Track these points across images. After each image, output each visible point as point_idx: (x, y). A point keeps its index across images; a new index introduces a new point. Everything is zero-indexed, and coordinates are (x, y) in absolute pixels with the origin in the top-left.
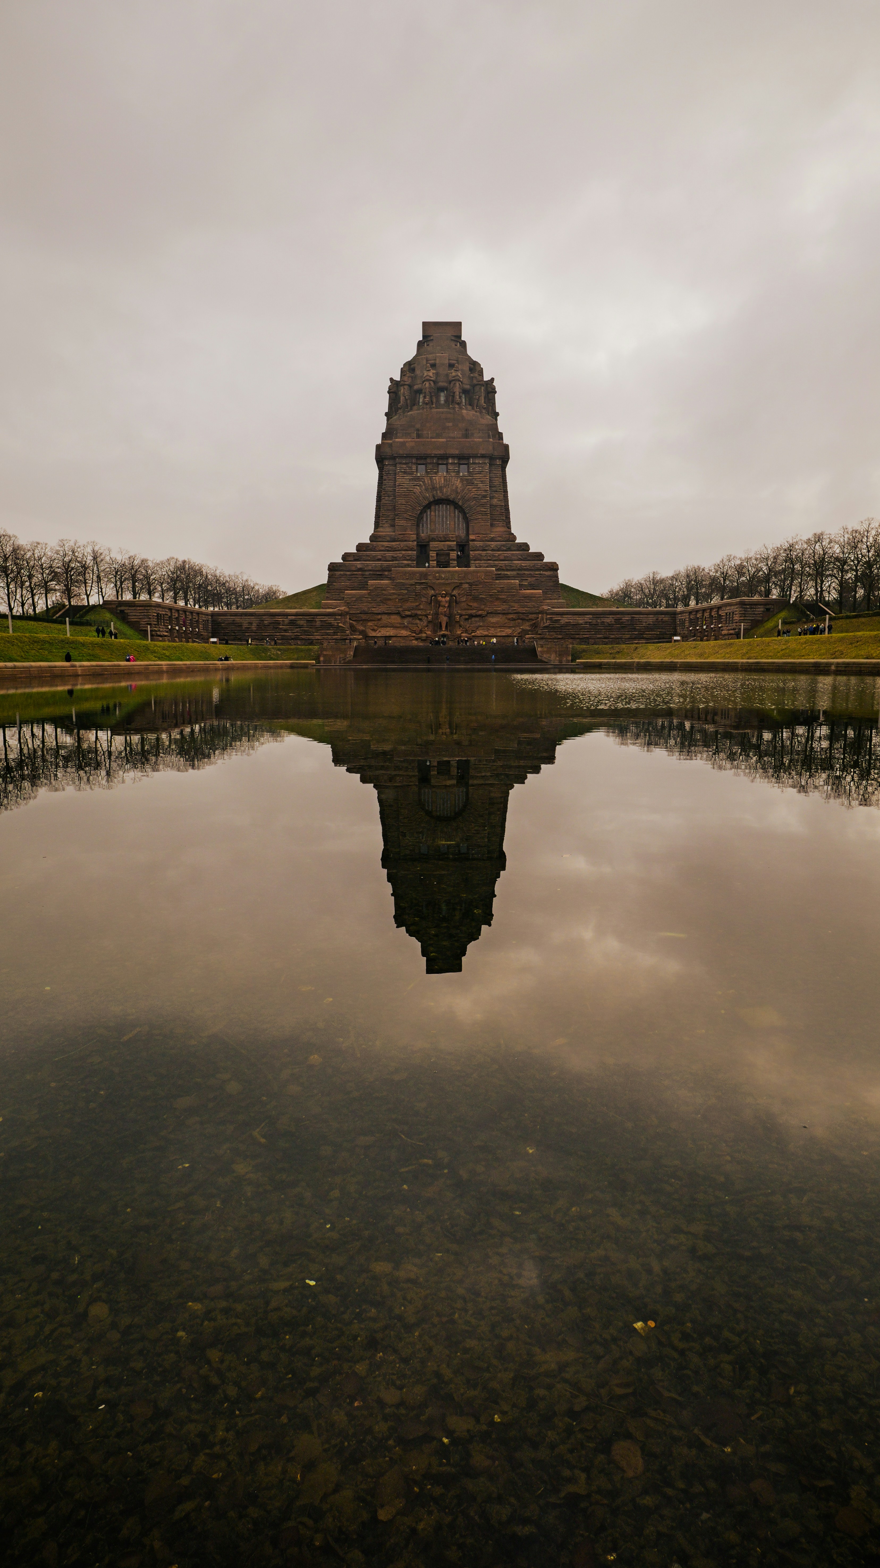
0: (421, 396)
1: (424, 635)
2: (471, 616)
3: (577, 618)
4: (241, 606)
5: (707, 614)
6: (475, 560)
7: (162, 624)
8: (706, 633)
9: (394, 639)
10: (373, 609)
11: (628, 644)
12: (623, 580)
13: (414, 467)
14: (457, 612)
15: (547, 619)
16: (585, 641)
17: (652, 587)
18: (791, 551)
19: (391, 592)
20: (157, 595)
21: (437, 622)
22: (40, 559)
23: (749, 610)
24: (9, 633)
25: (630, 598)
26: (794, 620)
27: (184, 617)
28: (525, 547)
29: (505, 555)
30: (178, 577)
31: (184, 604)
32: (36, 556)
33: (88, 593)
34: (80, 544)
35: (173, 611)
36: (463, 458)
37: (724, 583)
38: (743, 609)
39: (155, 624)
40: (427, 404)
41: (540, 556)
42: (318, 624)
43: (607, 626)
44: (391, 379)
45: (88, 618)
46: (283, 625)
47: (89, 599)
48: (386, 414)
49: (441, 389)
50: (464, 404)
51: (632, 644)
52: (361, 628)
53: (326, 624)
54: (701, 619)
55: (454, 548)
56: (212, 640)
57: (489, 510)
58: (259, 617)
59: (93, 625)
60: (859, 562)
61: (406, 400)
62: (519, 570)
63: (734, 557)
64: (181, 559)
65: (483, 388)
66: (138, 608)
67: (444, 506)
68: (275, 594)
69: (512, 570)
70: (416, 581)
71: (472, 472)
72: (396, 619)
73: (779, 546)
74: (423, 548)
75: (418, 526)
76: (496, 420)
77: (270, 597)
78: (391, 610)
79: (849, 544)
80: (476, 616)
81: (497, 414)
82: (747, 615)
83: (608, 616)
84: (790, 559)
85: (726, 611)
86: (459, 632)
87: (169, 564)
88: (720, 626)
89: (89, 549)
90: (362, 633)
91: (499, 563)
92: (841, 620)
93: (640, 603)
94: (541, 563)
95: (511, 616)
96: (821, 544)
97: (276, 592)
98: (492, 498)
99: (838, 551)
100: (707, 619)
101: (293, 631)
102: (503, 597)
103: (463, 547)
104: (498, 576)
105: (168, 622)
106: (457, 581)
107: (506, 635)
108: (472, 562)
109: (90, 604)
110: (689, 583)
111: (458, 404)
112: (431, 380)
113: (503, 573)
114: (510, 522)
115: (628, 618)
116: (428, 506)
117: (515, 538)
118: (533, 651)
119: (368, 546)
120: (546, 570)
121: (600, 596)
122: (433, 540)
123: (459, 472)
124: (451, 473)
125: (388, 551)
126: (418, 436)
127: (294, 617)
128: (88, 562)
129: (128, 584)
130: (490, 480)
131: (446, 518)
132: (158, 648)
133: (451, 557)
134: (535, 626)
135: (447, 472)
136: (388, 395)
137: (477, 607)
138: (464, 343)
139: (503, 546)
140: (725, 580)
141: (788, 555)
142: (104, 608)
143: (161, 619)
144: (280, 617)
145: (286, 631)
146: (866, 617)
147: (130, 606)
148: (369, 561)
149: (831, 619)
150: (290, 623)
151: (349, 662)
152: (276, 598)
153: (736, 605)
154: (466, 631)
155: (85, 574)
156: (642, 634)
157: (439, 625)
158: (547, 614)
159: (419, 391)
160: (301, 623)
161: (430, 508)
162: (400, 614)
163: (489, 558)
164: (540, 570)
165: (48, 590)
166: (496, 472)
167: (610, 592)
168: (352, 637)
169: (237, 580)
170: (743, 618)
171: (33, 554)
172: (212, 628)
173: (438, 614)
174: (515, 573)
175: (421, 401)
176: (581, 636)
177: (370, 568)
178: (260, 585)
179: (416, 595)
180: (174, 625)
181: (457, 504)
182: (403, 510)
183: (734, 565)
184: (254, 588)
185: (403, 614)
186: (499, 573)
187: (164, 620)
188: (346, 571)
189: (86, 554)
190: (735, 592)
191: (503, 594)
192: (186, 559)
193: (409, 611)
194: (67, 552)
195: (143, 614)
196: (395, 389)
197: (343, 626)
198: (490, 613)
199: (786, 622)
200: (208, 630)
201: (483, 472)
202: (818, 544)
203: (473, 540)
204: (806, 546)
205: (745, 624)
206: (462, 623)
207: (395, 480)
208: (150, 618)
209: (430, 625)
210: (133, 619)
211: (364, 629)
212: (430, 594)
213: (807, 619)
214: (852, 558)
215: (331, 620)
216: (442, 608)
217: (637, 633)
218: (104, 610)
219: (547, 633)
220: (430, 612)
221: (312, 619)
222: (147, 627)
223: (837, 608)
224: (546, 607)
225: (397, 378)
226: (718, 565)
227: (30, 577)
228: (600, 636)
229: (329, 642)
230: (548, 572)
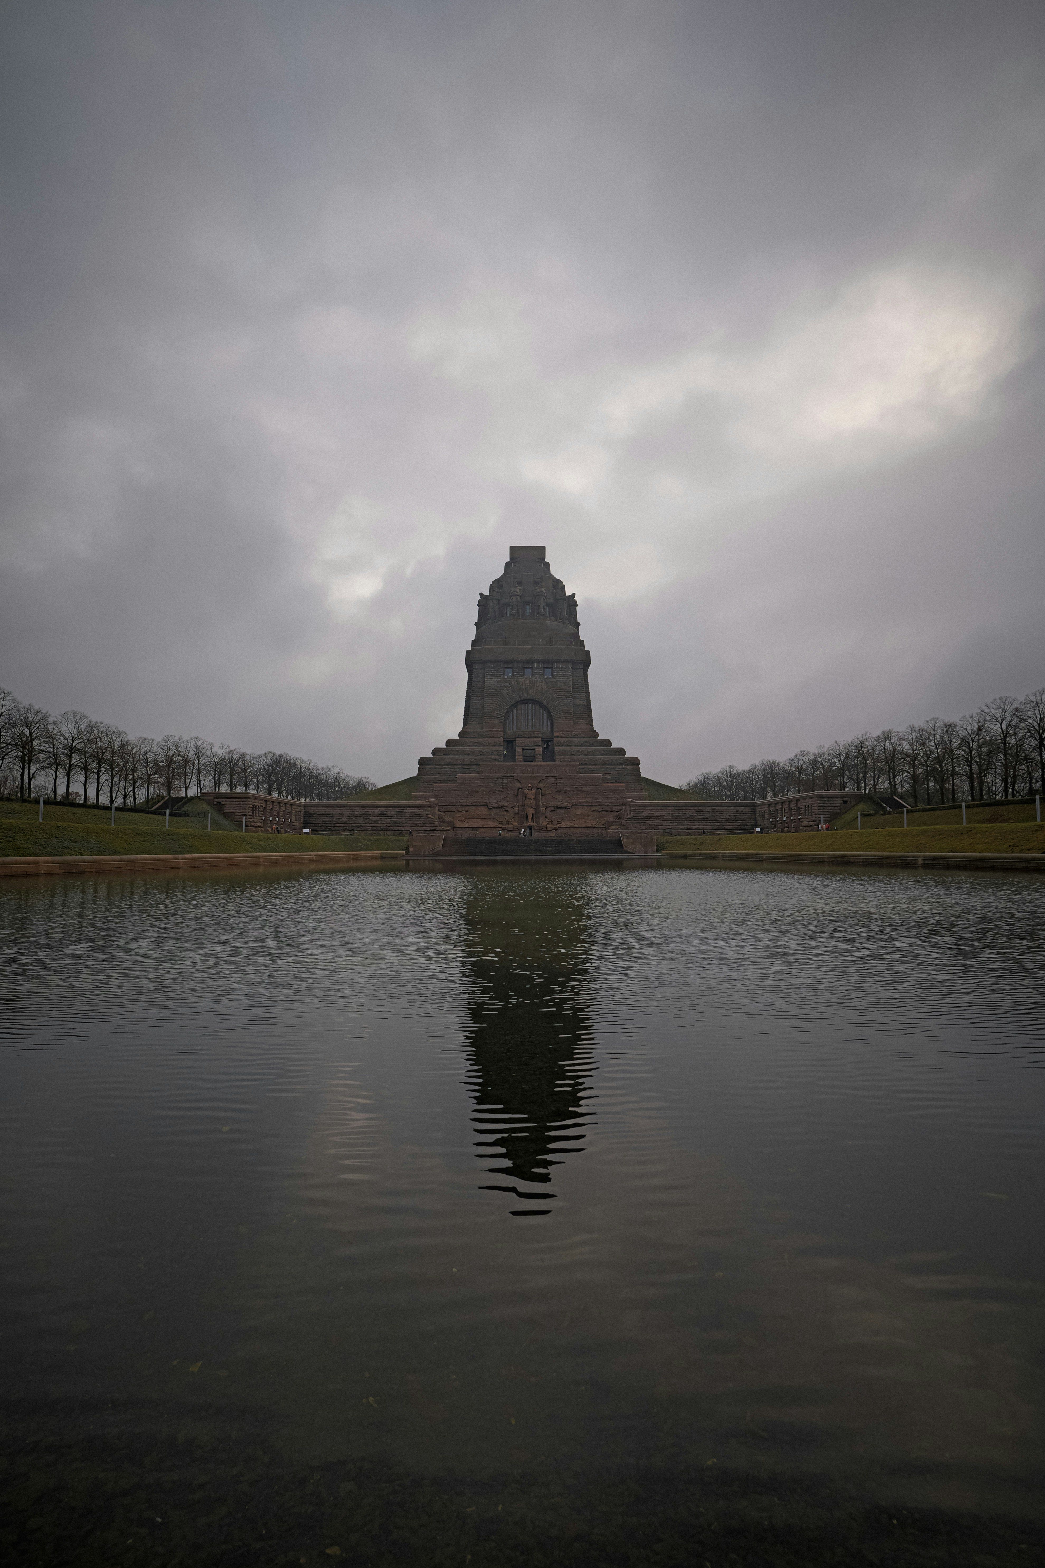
0: (508, 609)
1: (510, 826)
2: (557, 808)
3: (660, 810)
4: (331, 797)
5: (786, 807)
6: (559, 755)
7: (257, 815)
8: (786, 825)
9: (482, 829)
10: (461, 801)
11: (710, 835)
12: (701, 773)
13: (501, 671)
14: (543, 804)
15: (630, 811)
16: (668, 832)
17: (729, 779)
18: (862, 747)
19: (479, 784)
20: (252, 786)
21: (523, 813)
22: (146, 753)
23: (827, 802)
24: (110, 825)
25: (708, 790)
26: (871, 812)
27: (278, 808)
28: (608, 743)
29: (589, 750)
30: (274, 770)
31: (277, 795)
32: (142, 751)
33: (187, 785)
34: (183, 739)
35: (268, 803)
36: (547, 663)
37: (800, 777)
38: (821, 802)
39: (250, 815)
40: (514, 615)
41: (621, 751)
42: (407, 815)
43: (688, 818)
44: (481, 594)
45: (185, 809)
46: (373, 816)
47: (188, 791)
48: (476, 624)
49: (528, 603)
50: (548, 615)
51: (714, 835)
52: (449, 819)
53: (416, 816)
54: (780, 810)
55: (539, 744)
56: (305, 830)
57: (572, 709)
58: (351, 808)
59: (190, 816)
60: (928, 758)
61: (495, 612)
62: (602, 764)
63: (807, 753)
64: (278, 753)
65: (565, 602)
66: (235, 800)
67: (530, 705)
68: (364, 785)
69: (596, 764)
70: (503, 775)
71: (556, 675)
72: (483, 811)
73: (850, 742)
74: (510, 743)
75: (505, 724)
76: (578, 629)
77: (360, 788)
78: (479, 802)
79: (917, 741)
80: (561, 808)
81: (579, 624)
82: (824, 808)
83: (690, 808)
84: (862, 754)
85: (806, 804)
86: (544, 824)
87: (266, 758)
88: (799, 817)
89: (192, 744)
90: (450, 824)
91: (583, 758)
92: (918, 813)
93: (718, 795)
94: (623, 758)
95: (595, 808)
96: (890, 741)
97: (365, 783)
98: (574, 698)
99: (907, 747)
100: (786, 811)
101: (383, 822)
102: (587, 789)
103: (548, 743)
104: (581, 770)
105: (262, 813)
106: (542, 775)
107: (591, 826)
108: (556, 757)
109: (189, 796)
110: (765, 777)
111: (543, 615)
112: (518, 595)
113: (587, 767)
114: (592, 720)
115: (709, 810)
116: (515, 705)
117: (597, 735)
118: (618, 843)
119: (457, 742)
120: (628, 765)
121: (679, 788)
122: (519, 736)
123: (543, 675)
124: (536, 676)
125: (476, 746)
126: (506, 644)
127: (384, 809)
128: (190, 756)
129: (225, 777)
130: (573, 682)
131: (532, 716)
132: (254, 839)
133: (537, 752)
134: (619, 817)
135: (533, 675)
136: (478, 607)
137: (563, 800)
138: (548, 564)
139: (587, 742)
140: (800, 774)
141: (859, 751)
142: (202, 800)
143: (256, 810)
144: (371, 808)
145: (375, 821)
146: (942, 810)
147: (227, 798)
148: (458, 755)
149: (908, 811)
150: (381, 814)
151: (438, 852)
152: (365, 789)
153: (814, 798)
154: (552, 822)
155: (185, 767)
156: (723, 825)
157: (525, 816)
158: (631, 806)
159: (507, 605)
160: (393, 814)
161: (516, 707)
162: (487, 805)
163: (573, 753)
164: (622, 764)
165: (149, 782)
166: (579, 675)
167: (688, 784)
168: (440, 827)
169: (329, 773)
170: (821, 810)
171: (140, 749)
172: (304, 819)
173: (524, 806)
174: (597, 767)
175: (508, 612)
176: (664, 828)
177: (459, 762)
178: (351, 777)
179: (503, 788)
180: (268, 816)
181: (542, 703)
182: (492, 709)
183: (809, 760)
184: (345, 780)
185: (491, 806)
186: (583, 767)
187: (258, 811)
188: (436, 765)
189: (188, 749)
190: (810, 785)
191: (587, 787)
192: (283, 753)
193: (496, 802)
194: (171, 747)
195: (239, 805)
196: (484, 602)
197: (432, 817)
198: (574, 805)
199: (864, 814)
200: (300, 820)
201: (566, 675)
202: (888, 741)
203: (557, 737)
204: (876, 743)
205: (825, 816)
206: (547, 815)
207: (484, 682)
208: (246, 810)
209: (517, 816)
210: (228, 810)
211: (452, 820)
212: (517, 787)
213: (884, 812)
214: (922, 755)
215: (420, 811)
216: (528, 800)
217: (719, 824)
218: (202, 801)
219: (631, 824)
220: (517, 804)
221: (402, 811)
222: (243, 818)
223: (911, 800)
224: (629, 800)
225: (487, 593)
226: (793, 760)
227: (134, 770)
228: (682, 827)
229: (419, 833)
230: (630, 766)
